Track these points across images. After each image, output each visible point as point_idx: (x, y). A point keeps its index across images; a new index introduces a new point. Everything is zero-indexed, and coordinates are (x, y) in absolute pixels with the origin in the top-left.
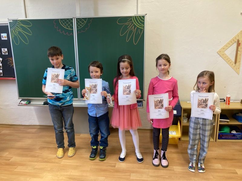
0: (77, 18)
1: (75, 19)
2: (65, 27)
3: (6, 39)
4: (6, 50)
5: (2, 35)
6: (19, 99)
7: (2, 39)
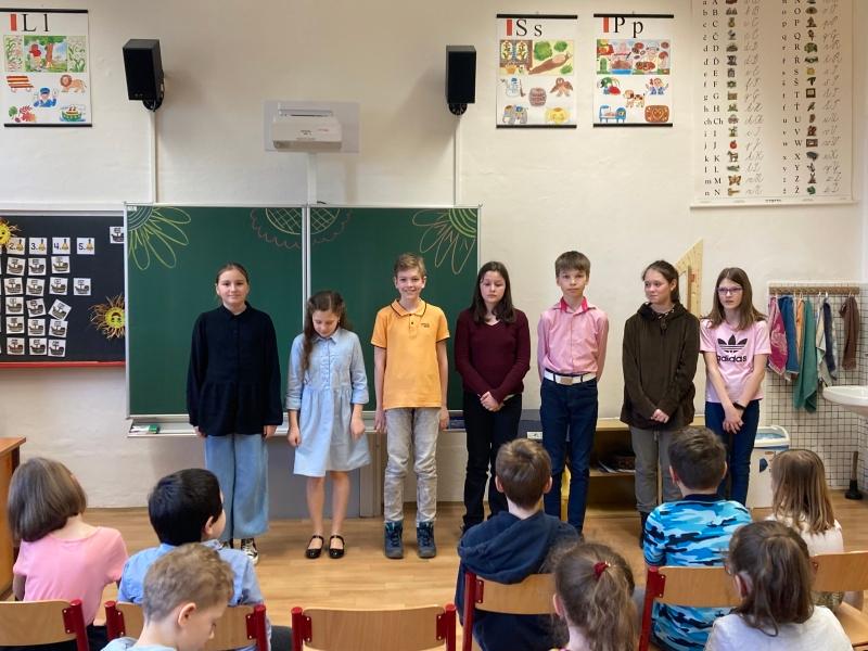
0: (312, 206)
1: (308, 210)
2: (280, 226)
3: (92, 252)
4: (87, 282)
5: (79, 240)
6: (128, 419)
7: (79, 252)
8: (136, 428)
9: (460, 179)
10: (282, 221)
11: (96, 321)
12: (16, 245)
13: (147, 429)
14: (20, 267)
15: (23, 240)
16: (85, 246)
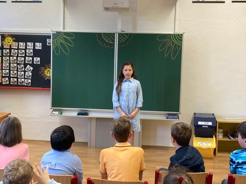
0: (119, 33)
1: (117, 34)
2: (107, 40)
3: (41, 48)
4: (39, 59)
5: (36, 44)
6: (51, 109)
7: (36, 48)
8: (54, 112)
9: (177, 22)
10: (107, 38)
11: (41, 73)
12: (15, 45)
13: (58, 112)
14: (16, 53)
15: (17, 43)
16: (38, 46)
